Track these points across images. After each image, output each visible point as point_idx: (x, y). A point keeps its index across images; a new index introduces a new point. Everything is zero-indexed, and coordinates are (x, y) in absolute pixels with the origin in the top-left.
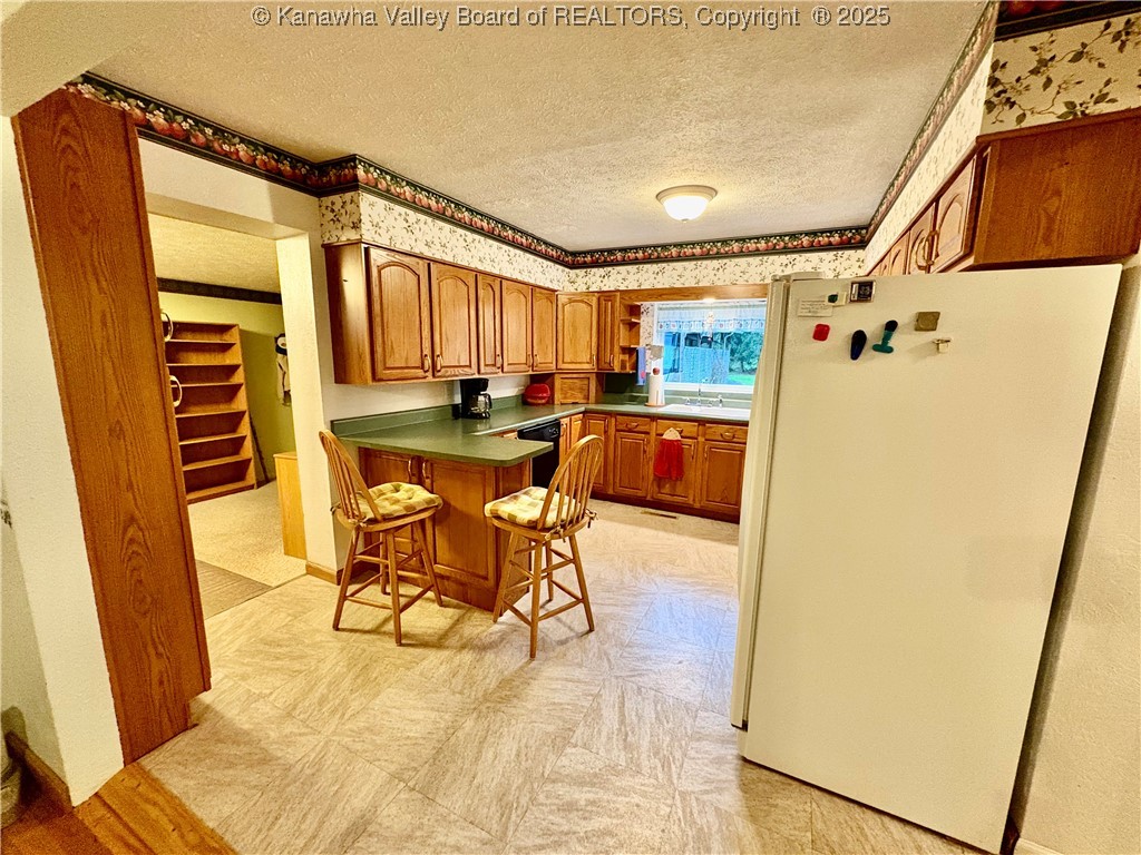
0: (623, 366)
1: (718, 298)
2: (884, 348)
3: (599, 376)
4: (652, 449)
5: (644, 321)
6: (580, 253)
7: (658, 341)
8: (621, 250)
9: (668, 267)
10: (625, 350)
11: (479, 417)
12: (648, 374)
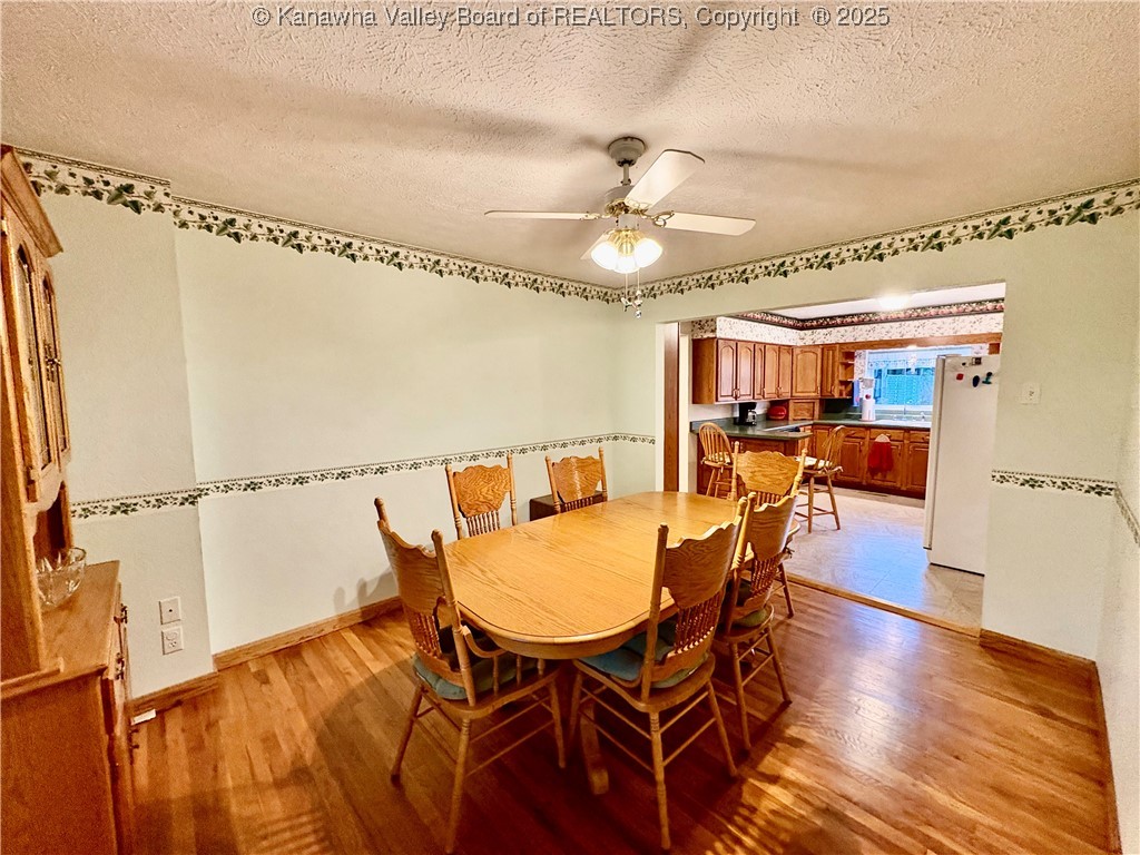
0: (841, 394)
1: (919, 346)
3: (821, 401)
4: (866, 449)
5: (857, 363)
6: (808, 320)
7: (869, 376)
8: (840, 317)
10: (842, 383)
11: (750, 424)
12: (861, 399)
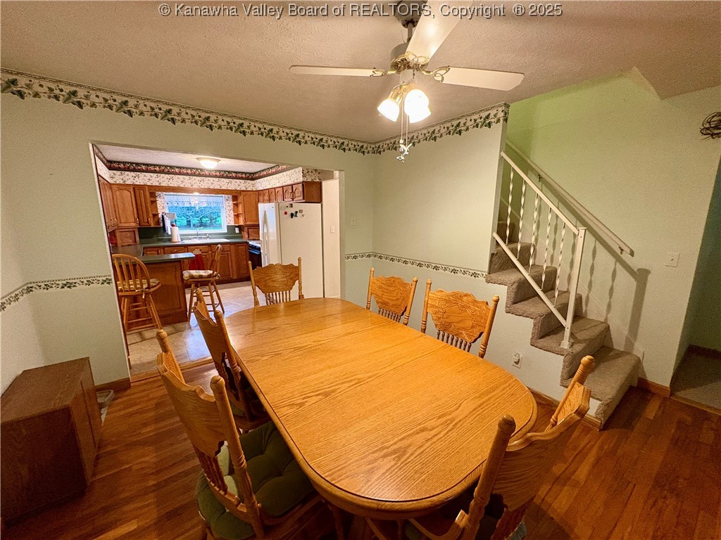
2: (296, 216)
9: (176, 177)
